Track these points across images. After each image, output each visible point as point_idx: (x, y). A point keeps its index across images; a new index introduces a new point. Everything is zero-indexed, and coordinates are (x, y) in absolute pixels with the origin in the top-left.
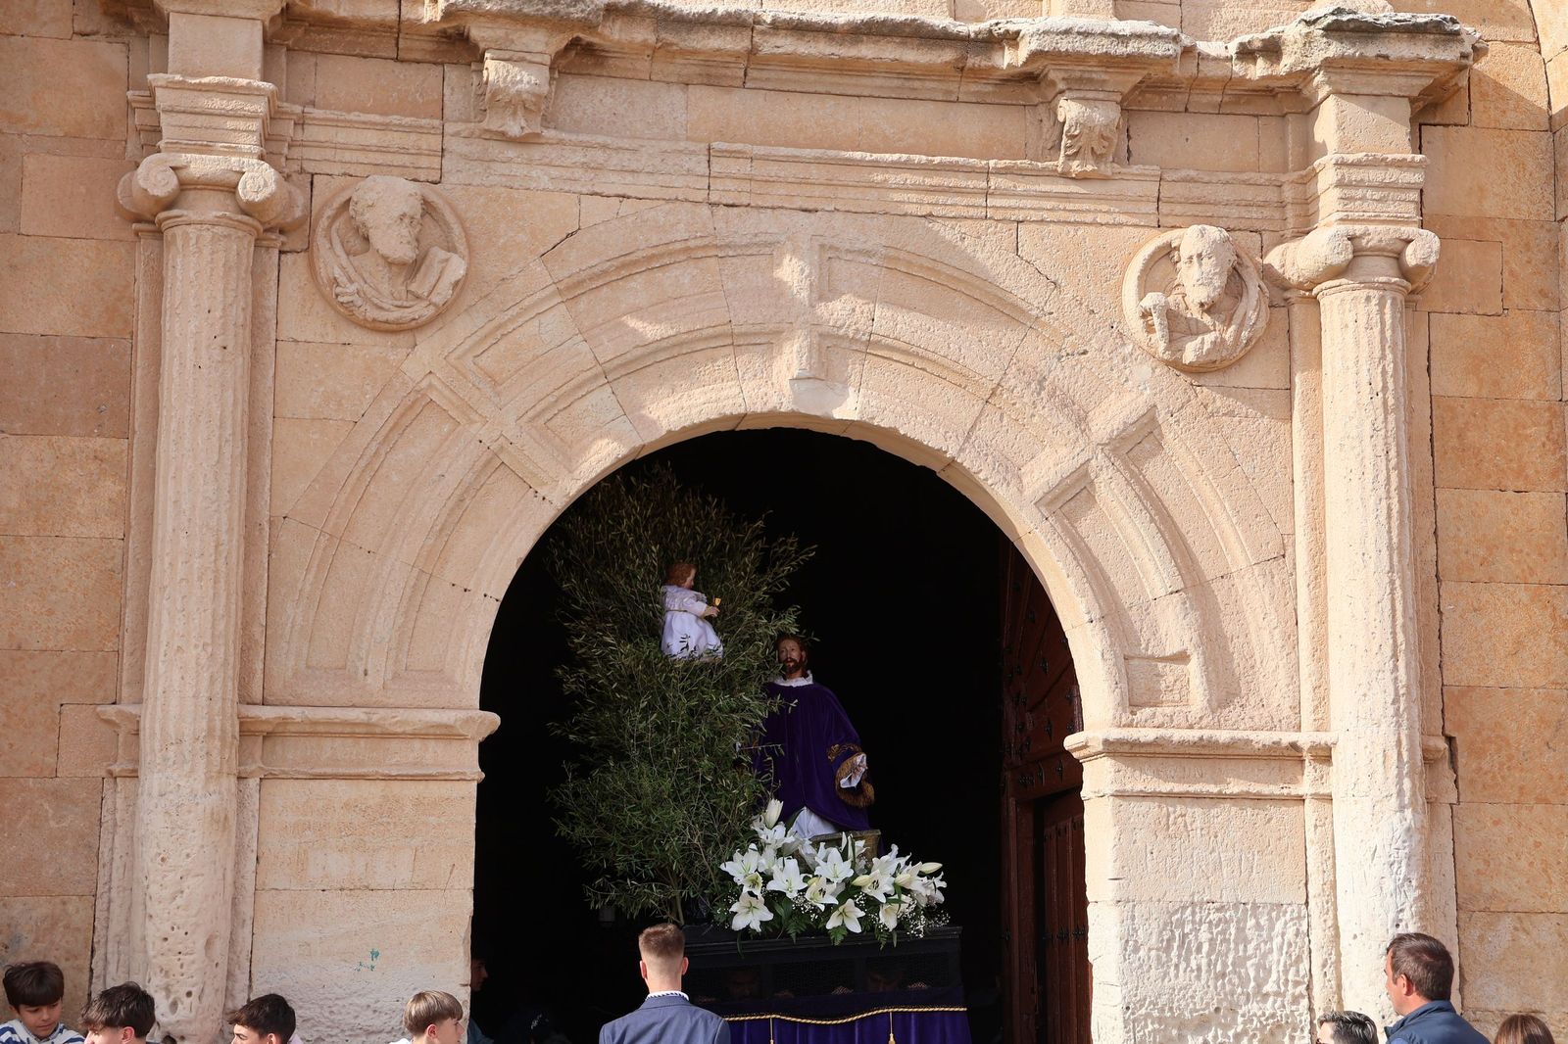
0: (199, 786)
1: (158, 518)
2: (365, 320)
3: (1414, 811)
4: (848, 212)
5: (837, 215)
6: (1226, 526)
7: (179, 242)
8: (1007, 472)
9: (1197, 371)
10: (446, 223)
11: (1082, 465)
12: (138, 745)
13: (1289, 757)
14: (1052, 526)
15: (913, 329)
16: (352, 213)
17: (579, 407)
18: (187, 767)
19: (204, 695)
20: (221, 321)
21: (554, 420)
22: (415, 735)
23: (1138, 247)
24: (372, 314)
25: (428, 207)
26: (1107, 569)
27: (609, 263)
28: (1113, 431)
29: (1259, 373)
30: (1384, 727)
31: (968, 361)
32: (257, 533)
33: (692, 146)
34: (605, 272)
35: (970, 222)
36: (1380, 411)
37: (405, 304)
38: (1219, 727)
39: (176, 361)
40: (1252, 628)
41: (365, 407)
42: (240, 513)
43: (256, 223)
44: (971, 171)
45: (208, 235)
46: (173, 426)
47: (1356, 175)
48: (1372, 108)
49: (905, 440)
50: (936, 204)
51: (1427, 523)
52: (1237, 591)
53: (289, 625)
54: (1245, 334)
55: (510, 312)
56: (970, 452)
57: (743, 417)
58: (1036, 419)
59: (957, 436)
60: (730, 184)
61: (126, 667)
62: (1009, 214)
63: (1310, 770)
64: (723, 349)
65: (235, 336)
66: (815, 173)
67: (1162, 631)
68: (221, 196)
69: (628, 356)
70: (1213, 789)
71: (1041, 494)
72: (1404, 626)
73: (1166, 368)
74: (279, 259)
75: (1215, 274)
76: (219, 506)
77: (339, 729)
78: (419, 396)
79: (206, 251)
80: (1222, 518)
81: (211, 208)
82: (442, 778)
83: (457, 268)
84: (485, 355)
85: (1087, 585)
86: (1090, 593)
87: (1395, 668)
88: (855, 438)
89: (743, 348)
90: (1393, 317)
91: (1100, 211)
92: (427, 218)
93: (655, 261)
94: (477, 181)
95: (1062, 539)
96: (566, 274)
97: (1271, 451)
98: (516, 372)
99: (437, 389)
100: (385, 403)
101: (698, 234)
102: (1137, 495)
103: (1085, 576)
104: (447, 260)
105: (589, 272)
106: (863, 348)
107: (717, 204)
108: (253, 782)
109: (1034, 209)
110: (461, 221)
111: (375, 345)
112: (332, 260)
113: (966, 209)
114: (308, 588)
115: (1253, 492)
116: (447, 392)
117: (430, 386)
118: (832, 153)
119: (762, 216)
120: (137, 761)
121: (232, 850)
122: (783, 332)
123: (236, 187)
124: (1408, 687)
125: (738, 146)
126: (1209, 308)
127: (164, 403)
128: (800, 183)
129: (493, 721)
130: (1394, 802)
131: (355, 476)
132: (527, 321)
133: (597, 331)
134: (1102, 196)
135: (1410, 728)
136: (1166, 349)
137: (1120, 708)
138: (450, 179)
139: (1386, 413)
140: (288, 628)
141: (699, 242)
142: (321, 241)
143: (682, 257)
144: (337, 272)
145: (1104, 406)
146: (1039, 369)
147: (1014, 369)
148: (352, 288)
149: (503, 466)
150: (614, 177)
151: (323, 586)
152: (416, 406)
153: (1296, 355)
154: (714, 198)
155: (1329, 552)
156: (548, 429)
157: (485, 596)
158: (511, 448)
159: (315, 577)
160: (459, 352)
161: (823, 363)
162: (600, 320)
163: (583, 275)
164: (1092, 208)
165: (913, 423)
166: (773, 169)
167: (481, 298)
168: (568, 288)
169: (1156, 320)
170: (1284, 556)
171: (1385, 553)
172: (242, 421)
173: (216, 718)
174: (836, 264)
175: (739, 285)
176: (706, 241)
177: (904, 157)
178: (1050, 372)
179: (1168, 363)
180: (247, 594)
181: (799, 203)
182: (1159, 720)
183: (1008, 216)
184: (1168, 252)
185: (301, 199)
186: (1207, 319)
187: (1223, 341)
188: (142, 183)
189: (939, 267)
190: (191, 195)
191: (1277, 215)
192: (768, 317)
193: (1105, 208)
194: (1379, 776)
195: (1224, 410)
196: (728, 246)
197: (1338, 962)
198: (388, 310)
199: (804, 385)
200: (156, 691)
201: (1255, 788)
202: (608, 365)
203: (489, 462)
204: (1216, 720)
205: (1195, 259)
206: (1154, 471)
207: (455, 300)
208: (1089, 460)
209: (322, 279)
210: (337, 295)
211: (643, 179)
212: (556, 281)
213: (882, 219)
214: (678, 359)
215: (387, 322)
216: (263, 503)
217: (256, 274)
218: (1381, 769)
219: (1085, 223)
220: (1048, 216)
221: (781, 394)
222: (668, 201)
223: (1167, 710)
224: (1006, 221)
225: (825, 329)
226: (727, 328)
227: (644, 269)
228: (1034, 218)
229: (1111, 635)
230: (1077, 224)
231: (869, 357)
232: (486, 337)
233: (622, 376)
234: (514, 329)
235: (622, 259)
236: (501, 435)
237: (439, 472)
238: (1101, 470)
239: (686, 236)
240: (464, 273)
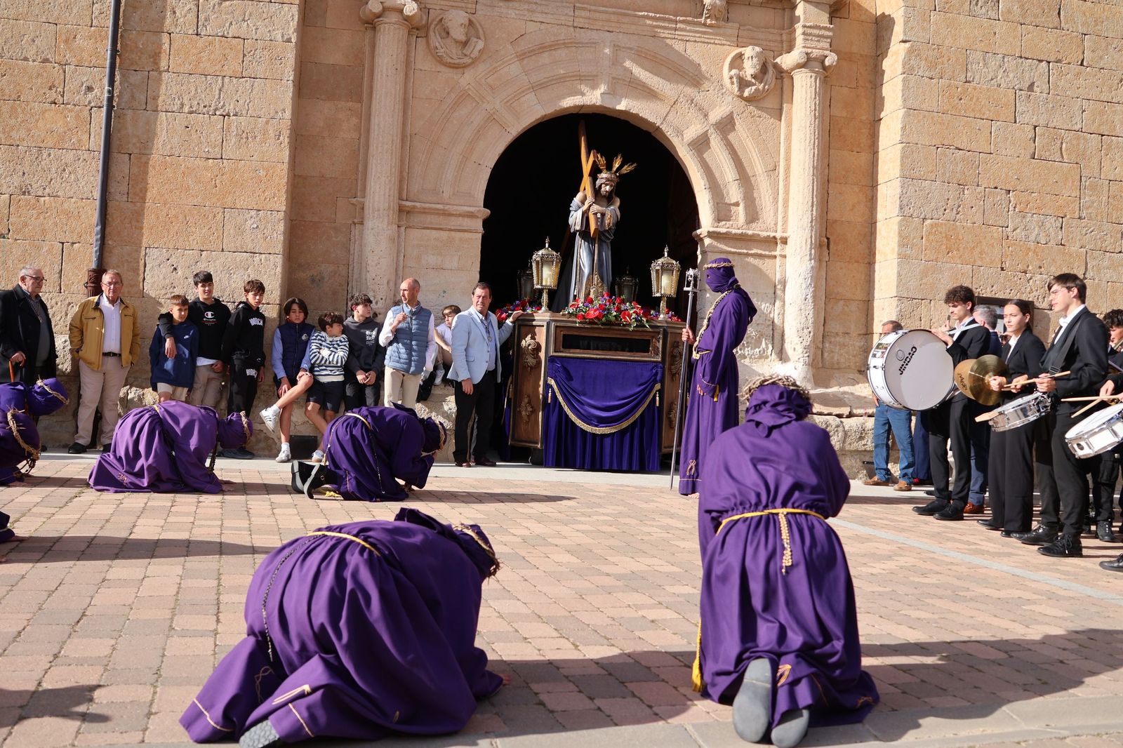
0: (385, 226)
1: (372, 131)
2: (446, 63)
3: (815, 261)
4: (624, 33)
5: (620, 34)
6: (755, 157)
7: (382, 30)
8: (678, 133)
9: (749, 100)
10: (477, 29)
11: (705, 132)
12: (363, 212)
13: (772, 242)
14: (693, 153)
15: (646, 78)
16: (443, 23)
17: (523, 99)
18: (381, 219)
19: (387, 194)
20: (396, 59)
21: (513, 104)
22: (460, 215)
24: (449, 60)
25: (471, 23)
26: (712, 169)
27: (536, 47)
28: (717, 120)
29: (771, 103)
30: (807, 231)
31: (666, 91)
32: (406, 138)
33: (568, 4)
34: (534, 50)
35: (671, 40)
36: (813, 118)
37: (461, 57)
38: (749, 230)
39: (380, 74)
40: (762, 196)
41: (445, 95)
42: (400, 130)
43: (409, 25)
44: (670, 21)
45: (392, 28)
46: (378, 97)
47: (809, 31)
48: (816, 7)
49: (641, 119)
50: (657, 32)
51: (826, 161)
52: (757, 181)
54: (767, 87)
55: (499, 63)
56: (665, 125)
57: (582, 106)
58: (689, 114)
59: (660, 118)
60: (581, 20)
61: (359, 184)
62: (683, 38)
63: (779, 247)
64: (576, 81)
65: (400, 66)
66: (613, 18)
67: (730, 194)
68: (397, 14)
69: (542, 81)
70: (745, 251)
71: (690, 141)
72: (816, 195)
74: (416, 39)
75: (757, 64)
76: (393, 127)
77: (433, 211)
78: (465, 92)
79: (391, 34)
80: (754, 155)
81: (393, 18)
82: (470, 231)
83: (480, 45)
84: (489, 78)
85: (705, 176)
86: (706, 179)
87: (812, 210)
88: (622, 118)
89: (584, 81)
90: (820, 84)
93: (554, 46)
94: (489, 14)
95: (697, 158)
96: (520, 50)
97: (773, 131)
98: (500, 85)
99: (471, 90)
100: (452, 94)
101: (569, 38)
102: (724, 144)
103: (704, 172)
104: (477, 42)
105: (528, 49)
106: (627, 84)
107: (576, 27)
108: (403, 229)
109: (692, 36)
111: (449, 73)
112: (435, 40)
113: (668, 35)
114: (423, 160)
115: (766, 146)
116: (475, 91)
117: (469, 89)
118: (619, 10)
119: (593, 32)
120: (363, 218)
121: (396, 251)
122: (599, 76)
123: (403, 10)
124: (816, 217)
125: (585, 6)
126: (754, 77)
127: (375, 89)
128: (607, 21)
129: (488, 212)
130: (808, 257)
131: (441, 120)
132: (504, 67)
133: (530, 72)
134: (718, 34)
135: (816, 231)
136: (738, 91)
137: (714, 221)
138: (479, 13)
139: (815, 119)
140: (416, 174)
141: (569, 41)
142: (431, 33)
143: (563, 46)
144: (437, 44)
145: (714, 110)
146: (691, 96)
147: (682, 95)
148: (442, 50)
149: (494, 120)
150: (539, 15)
151: (428, 160)
152: (464, 96)
153: (785, 97)
154: (575, 25)
155: (791, 169)
156: (511, 106)
157: (487, 167)
158: (498, 113)
159: (426, 157)
160: (479, 77)
161: (613, 88)
162: (531, 68)
163: (526, 51)
164: (714, 37)
165: (645, 113)
166: (597, 15)
167: (488, 57)
168: (521, 55)
169: (735, 80)
170: (775, 170)
171: (811, 169)
172: (402, 97)
173: (391, 203)
174: (619, 52)
175: (583, 58)
176: (571, 40)
177: (646, 13)
178: (695, 97)
179: (738, 96)
180: (402, 161)
181: (606, 28)
182: (727, 225)
184: (740, 56)
185: (425, 18)
186: (753, 81)
187: (759, 89)
188: (370, 8)
189: (657, 56)
190: (387, 13)
191: (780, 45)
192: (593, 70)
193: (718, 38)
194: (804, 248)
195: (757, 115)
196: (579, 43)
197: (784, 314)
198: (455, 59)
199: (606, 96)
200: (370, 193)
201: (759, 252)
203: (489, 118)
204: (748, 227)
205: (750, 58)
206: (731, 137)
208: (708, 130)
210: (437, 53)
211: (550, 16)
212: (516, 52)
213: (637, 37)
214: (560, 83)
215: (454, 64)
216: (408, 128)
217: (409, 44)
218: (804, 246)
219: (710, 43)
220: (698, 39)
221: (597, 99)
222: (558, 25)
223: (731, 223)
224: (682, 40)
225: (614, 75)
226: (578, 73)
227: (548, 50)
228: (692, 40)
229: (712, 194)
230: (708, 43)
231: (630, 87)
232: (490, 72)
233: (539, 89)
234: (500, 70)
235: (540, 45)
236: (494, 108)
237: (471, 120)
238: (712, 134)
239: (564, 38)
240: (483, 46)
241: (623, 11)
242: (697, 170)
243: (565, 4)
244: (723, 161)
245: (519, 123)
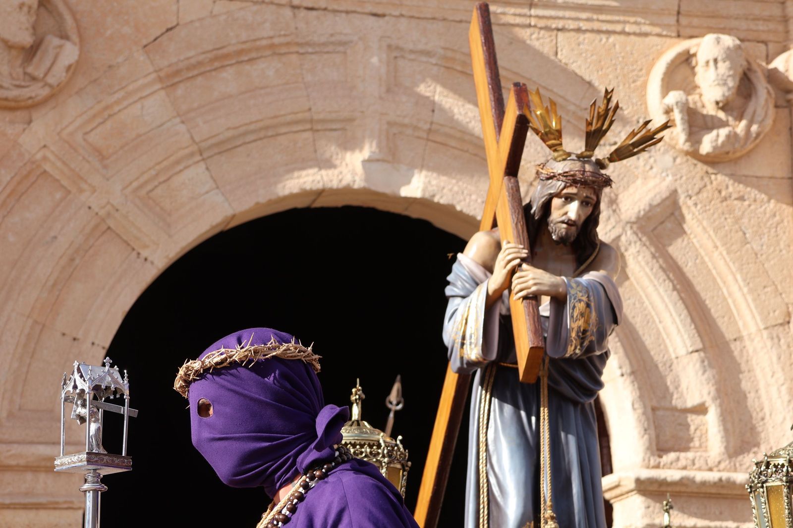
4: (412, 17)
5: (403, 20)
6: (738, 295)
9: (713, 161)
10: (60, 15)
17: (178, 181)
21: (155, 191)
23: (660, 54)
27: (204, 56)
28: (639, 212)
29: (766, 164)
34: (200, 64)
35: (517, 28)
37: (23, 84)
38: (735, 470)
40: (762, 385)
52: (747, 352)
54: (754, 128)
55: (116, 96)
57: (320, 193)
62: (549, 23)
64: (303, 133)
67: (684, 386)
69: (221, 137)
73: (685, 159)
75: (729, 76)
78: (34, 166)
80: (735, 288)
82: (51, 506)
83: (70, 53)
84: (94, 132)
86: (621, 351)
88: (414, 213)
89: (321, 133)
91: (628, 22)
92: (42, 10)
96: (166, 64)
97: (776, 231)
98: (122, 147)
99: (50, 161)
101: (282, 33)
102: (661, 267)
105: (187, 62)
106: (424, 135)
107: (298, 7)
109: (572, 19)
110: (74, 14)
113: (513, 17)
115: (761, 266)
116: (59, 164)
117: (45, 158)
119: (337, 18)
122: (354, 120)
126: (725, 106)
132: (131, 104)
133: (192, 114)
134: (630, 9)
136: (687, 141)
137: (648, 452)
141: (283, 40)
143: (268, 53)
145: (631, 190)
149: (109, 231)
152: (32, 176)
154: (296, 2)
156: (150, 198)
157: (93, 344)
158: (117, 215)
160: (71, 128)
161: (390, 147)
162: (195, 105)
163: (181, 65)
164: (622, 18)
165: (468, 201)
167: (91, 82)
168: (169, 76)
169: (677, 115)
170: (789, 322)
174: (401, 63)
175: (317, 78)
176: (288, 39)
179: (687, 153)
181: (369, 8)
182: (683, 462)
183: (549, 25)
186: (722, 115)
187: (736, 134)
191: (781, 28)
192: (343, 106)
193: (632, 19)
195: (734, 196)
196: (308, 44)
199: (374, 166)
203: (96, 226)
204: (732, 464)
205: (712, 63)
206: (676, 249)
208: (619, 236)
212: (157, 69)
214: (265, 140)
215: (6, 99)
219: (614, 32)
220: (584, 25)
221: (354, 174)
222: (255, 3)
223: (690, 455)
224: (547, 28)
225: (392, 118)
226: (307, 115)
227: (234, 61)
228: (572, 27)
229: (640, 389)
230: (609, 33)
231: (430, 143)
232: (94, 116)
233: (216, 154)
234: (120, 111)
235: (215, 52)
236: (108, 203)
237: (52, 234)
238: (630, 244)
239: (271, 33)
240: (76, 58)
244: (660, 306)
245: (170, 236)
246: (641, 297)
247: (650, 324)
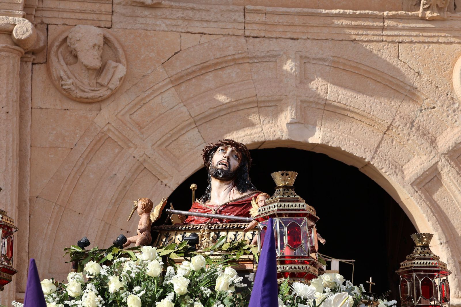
2: (76, 97)
4: (314, 39)
5: (309, 41)
8: (396, 168)
10: (116, 49)
11: (434, 164)
14: (420, 195)
15: (347, 98)
16: (69, 44)
17: (182, 139)
20: (6, 99)
21: (170, 146)
24: (80, 94)
26: (449, 217)
27: (196, 67)
28: (449, 147)
31: (375, 113)
32: (24, 205)
33: (236, 8)
34: (194, 72)
35: (375, 43)
37: (96, 89)
41: (77, 141)
42: (16, 195)
43: (22, 50)
44: (375, 18)
49: (344, 153)
50: (358, 34)
53: (40, 251)
55: (147, 92)
56: (377, 159)
57: (263, 143)
58: (410, 142)
59: (370, 151)
60: (255, 27)
62: (394, 39)
64: (253, 109)
65: (13, 107)
66: (297, 20)
68: (4, 37)
69: (207, 113)
71: (413, 179)
74: (32, 67)
76: (6, 192)
78: (103, 135)
83: (121, 70)
84: (135, 114)
85: (438, 225)
86: (440, 229)
88: (318, 151)
89: (263, 108)
91: (441, 36)
92: (106, 46)
93: (219, 65)
94: (129, 27)
95: (425, 202)
96: (175, 73)
98: (151, 122)
99: (112, 131)
100: (86, 139)
101: (240, 52)
103: (438, 221)
104: (116, 67)
105: (186, 71)
106: (322, 107)
107: (248, 37)
109: (407, 36)
110: (123, 47)
111: (81, 110)
112: (59, 67)
113: (373, 37)
114: (49, 232)
116: (117, 133)
117: (109, 130)
118: (306, 10)
119: (271, 42)
122: (281, 100)
123: (12, 31)
125: (258, 7)
128: (289, 25)
131: (72, 176)
132: (155, 97)
133: (190, 101)
134: (442, 29)
137: (458, 288)
138: (116, 26)
140: (39, 253)
141: (240, 56)
142: (53, 58)
143: (232, 63)
144: (62, 74)
145: (444, 134)
146: (410, 117)
147: (398, 116)
148: (70, 82)
149: (145, 169)
150: (198, 24)
151: (57, 231)
152: (102, 140)
154: (247, 33)
156: (167, 150)
158: (149, 160)
159: (52, 227)
160: (123, 113)
161: (303, 115)
162: (192, 95)
163: (183, 73)
164: (437, 34)
165: (348, 145)
166: (276, 19)
167: (133, 85)
168: (176, 80)
172: (17, 149)
173: (6, 300)
174: (308, 65)
175: (260, 77)
176: (243, 55)
177: (342, 11)
178: (416, 117)
181: (289, 35)
183: (394, 40)
185: (43, 37)
189: (360, 66)
192: (275, 93)
193: (443, 35)
196: (254, 57)
198: (87, 92)
199: (294, 126)
202: (196, 118)
203: (138, 167)
207: (120, 87)
208: (438, 162)
209: (54, 77)
210: (62, 85)
211: (212, 24)
212: (170, 76)
213: (330, 42)
214: (231, 114)
215: (87, 98)
216: (26, 190)
217: (22, 75)
219: (433, 43)
220: (414, 39)
221: (282, 131)
222: (224, 35)
224: (393, 42)
225: (303, 98)
226: (255, 98)
227: (213, 69)
228: (407, 41)
229: (451, 251)
230: (429, 43)
231: (325, 112)
232: (136, 105)
233: (203, 123)
234: (149, 101)
235: (202, 65)
236: (144, 154)
237: (114, 173)
238: (444, 167)
239: (234, 53)
240: (125, 73)
241: (310, 10)
242: (426, 219)
243: (231, 7)
245: (179, 172)
246: (451, 197)
247: (457, 213)
